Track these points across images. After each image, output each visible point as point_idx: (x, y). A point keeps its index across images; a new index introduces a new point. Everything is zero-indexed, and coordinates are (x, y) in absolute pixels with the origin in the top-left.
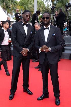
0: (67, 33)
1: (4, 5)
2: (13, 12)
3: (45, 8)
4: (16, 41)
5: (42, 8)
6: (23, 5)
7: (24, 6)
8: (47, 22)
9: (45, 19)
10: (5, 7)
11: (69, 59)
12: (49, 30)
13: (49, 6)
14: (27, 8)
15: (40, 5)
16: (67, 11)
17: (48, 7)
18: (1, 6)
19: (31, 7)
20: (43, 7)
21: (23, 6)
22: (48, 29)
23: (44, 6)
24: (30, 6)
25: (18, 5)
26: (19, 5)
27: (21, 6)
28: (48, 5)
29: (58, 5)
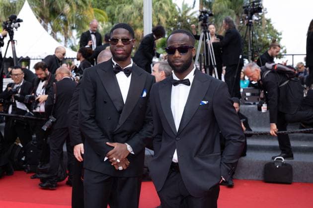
0: (253, 95)
1: (42, 8)
2: (73, 28)
3: (176, 16)
4: (90, 122)
5: (168, 17)
6: (103, 5)
7: (109, 8)
8: (182, 61)
9: (177, 54)
10: (47, 14)
11: (261, 178)
12: (189, 87)
13: (189, 9)
14: (118, 14)
15: (161, 5)
16: (249, 25)
17: (186, 12)
18: (35, 10)
19: (133, 13)
20: (169, 13)
21: (104, 9)
22: (187, 83)
23: (173, 9)
24: (127, 8)
25: (89, 7)
26: (93, 6)
27: (99, 8)
28: (185, 6)
29: (217, 5)
